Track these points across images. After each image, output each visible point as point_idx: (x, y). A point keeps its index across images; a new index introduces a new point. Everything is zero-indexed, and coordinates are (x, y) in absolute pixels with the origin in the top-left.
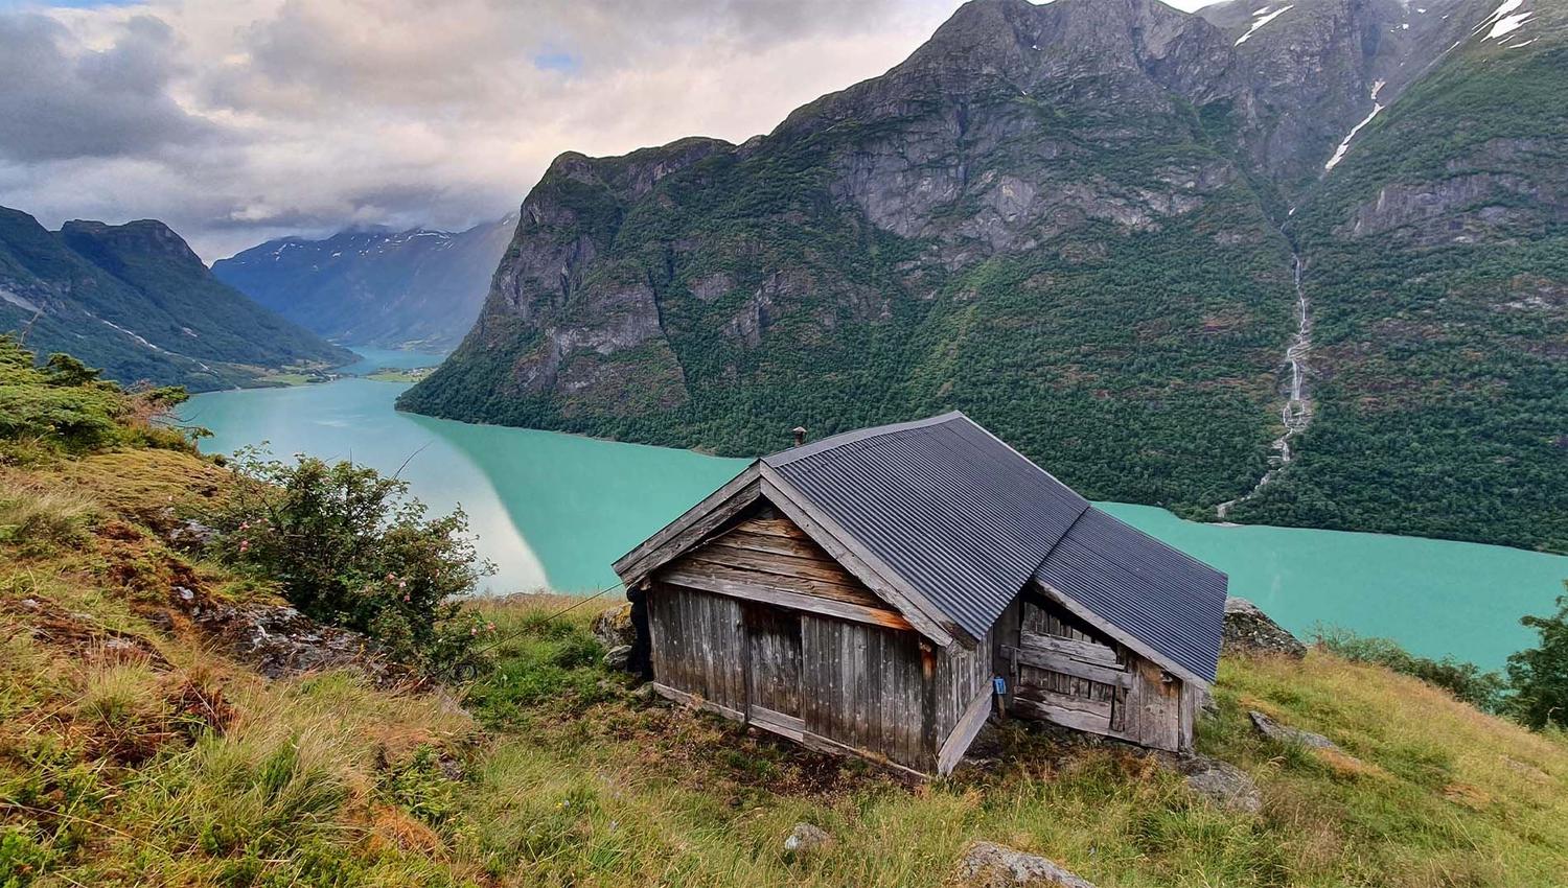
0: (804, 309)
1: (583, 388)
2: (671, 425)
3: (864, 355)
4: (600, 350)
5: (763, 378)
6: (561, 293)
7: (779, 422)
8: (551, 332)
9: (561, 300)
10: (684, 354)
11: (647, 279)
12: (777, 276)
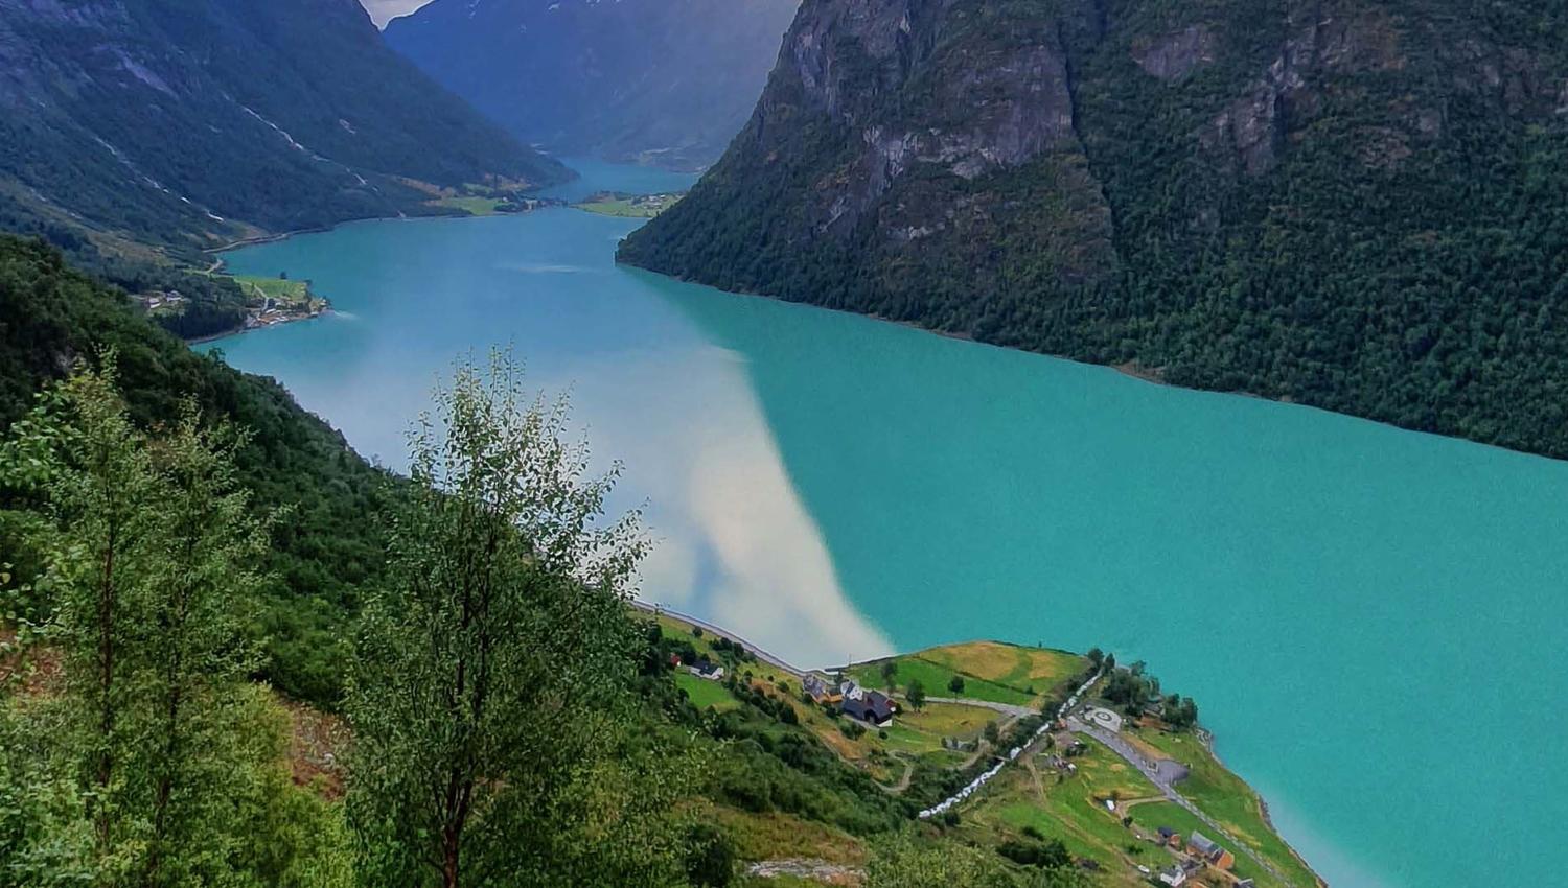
0: (1374, 97)
1: (922, 240)
2: (1081, 317)
3: (1508, 195)
4: (959, 170)
5: (1274, 235)
6: (896, 65)
7: (1303, 325)
8: (874, 135)
9: (894, 78)
10: (1115, 183)
11: (1054, 38)
12: (1320, 30)
